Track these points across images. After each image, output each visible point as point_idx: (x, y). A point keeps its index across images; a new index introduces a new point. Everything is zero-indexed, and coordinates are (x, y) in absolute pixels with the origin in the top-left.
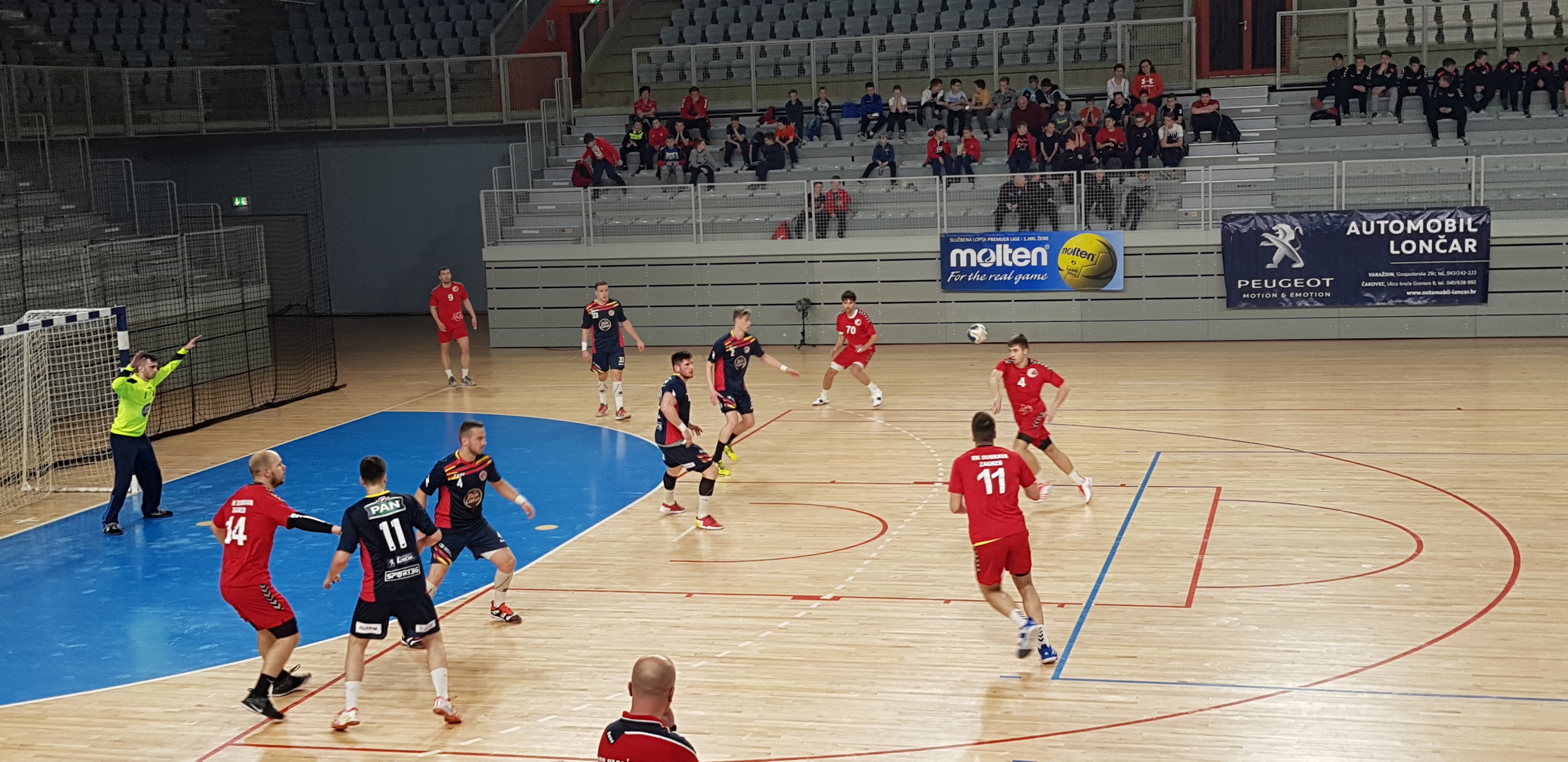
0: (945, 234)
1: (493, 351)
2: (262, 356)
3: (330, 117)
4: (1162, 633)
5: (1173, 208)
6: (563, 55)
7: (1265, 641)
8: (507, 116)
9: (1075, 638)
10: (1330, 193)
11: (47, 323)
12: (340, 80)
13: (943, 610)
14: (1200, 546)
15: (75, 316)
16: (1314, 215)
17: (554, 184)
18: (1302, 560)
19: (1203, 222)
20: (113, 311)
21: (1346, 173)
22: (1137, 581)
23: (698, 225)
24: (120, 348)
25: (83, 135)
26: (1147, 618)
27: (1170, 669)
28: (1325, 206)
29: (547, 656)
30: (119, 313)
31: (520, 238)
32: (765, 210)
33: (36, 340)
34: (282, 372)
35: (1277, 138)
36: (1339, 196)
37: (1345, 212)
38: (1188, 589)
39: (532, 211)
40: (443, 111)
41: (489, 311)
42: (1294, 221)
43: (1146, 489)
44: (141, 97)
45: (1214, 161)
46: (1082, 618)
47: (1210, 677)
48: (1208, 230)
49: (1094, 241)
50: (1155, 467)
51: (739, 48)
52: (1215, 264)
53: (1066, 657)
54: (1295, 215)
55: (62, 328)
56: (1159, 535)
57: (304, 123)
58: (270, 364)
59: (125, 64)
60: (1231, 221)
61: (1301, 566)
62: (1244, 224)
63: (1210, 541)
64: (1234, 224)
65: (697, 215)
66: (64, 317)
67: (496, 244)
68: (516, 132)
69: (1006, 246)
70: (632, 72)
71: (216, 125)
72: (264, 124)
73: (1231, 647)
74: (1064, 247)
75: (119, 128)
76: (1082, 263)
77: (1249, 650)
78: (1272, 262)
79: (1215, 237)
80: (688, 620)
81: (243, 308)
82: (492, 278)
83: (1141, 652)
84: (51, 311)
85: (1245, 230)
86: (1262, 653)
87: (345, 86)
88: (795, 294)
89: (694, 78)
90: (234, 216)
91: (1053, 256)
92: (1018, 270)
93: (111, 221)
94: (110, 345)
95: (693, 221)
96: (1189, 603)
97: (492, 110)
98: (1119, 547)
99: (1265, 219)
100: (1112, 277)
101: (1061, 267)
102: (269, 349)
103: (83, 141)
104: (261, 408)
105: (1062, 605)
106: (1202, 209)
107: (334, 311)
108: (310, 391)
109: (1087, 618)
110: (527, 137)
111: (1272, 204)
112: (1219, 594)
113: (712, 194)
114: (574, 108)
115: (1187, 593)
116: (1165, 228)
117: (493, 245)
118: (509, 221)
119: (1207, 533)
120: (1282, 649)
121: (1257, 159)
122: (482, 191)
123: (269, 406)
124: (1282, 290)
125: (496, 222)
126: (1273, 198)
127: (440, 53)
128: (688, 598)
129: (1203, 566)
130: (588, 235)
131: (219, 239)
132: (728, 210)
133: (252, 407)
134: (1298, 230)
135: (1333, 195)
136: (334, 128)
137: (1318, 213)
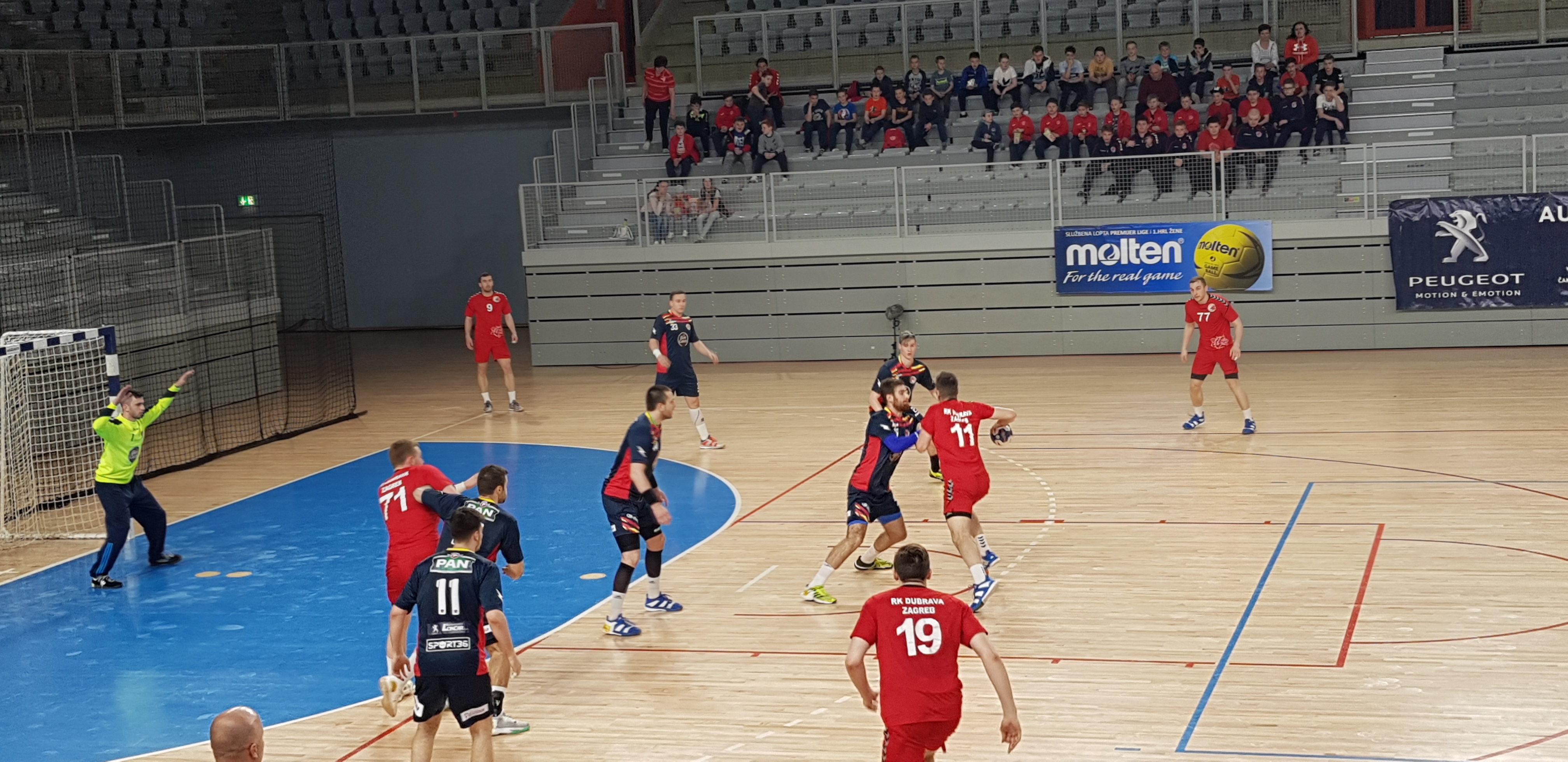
0: (1060, 228)
1: (535, 370)
2: (272, 379)
3: (347, 101)
4: (1308, 697)
5: (1331, 193)
6: (614, 26)
7: (1430, 706)
8: (549, 98)
9: (1205, 704)
10: (1520, 172)
11: (26, 347)
12: (359, 60)
13: (1049, 671)
14: (1356, 594)
15: (58, 338)
16: (1499, 199)
17: (604, 175)
18: (1477, 610)
19: (1366, 209)
20: (101, 332)
21: (1537, 148)
22: (1279, 635)
23: (770, 221)
24: (109, 374)
25: (67, 128)
26: (1291, 680)
27: (1315, 740)
28: (1512, 188)
29: (592, 726)
30: (108, 334)
31: (564, 239)
32: (848, 202)
33: (14, 365)
34: (295, 398)
35: (1454, 108)
36: (1530, 177)
37: (1536, 195)
38: (1341, 645)
39: (579, 207)
40: (476, 93)
41: (531, 324)
42: (1476, 206)
43: (1295, 526)
44: (133, 83)
45: (1380, 137)
46: (1215, 679)
47: (1363, 749)
48: (1373, 218)
49: (1237, 232)
50: (1307, 501)
51: (818, 14)
52: (1382, 258)
53: (1194, 726)
54: (1475, 199)
55: (43, 351)
56: (1308, 581)
57: (318, 109)
58: (279, 389)
59: (114, 45)
60: (1400, 207)
61: (1476, 617)
62: (1415, 211)
63: (1368, 588)
64: (1403, 210)
65: (769, 209)
66: (45, 340)
67: (538, 246)
68: (561, 116)
69: (1132, 241)
70: (693, 44)
71: (216, 114)
72: (271, 111)
73: (1389, 713)
74: (1201, 240)
75: (108, 120)
76: (1222, 260)
77: (1411, 716)
78: (1450, 255)
79: (1381, 226)
80: (753, 684)
81: (250, 324)
82: (534, 286)
83: (1282, 720)
84: (30, 332)
85: (1416, 219)
86: (1426, 721)
87: (365, 64)
88: (884, 300)
89: (765, 49)
90: (239, 218)
91: (1188, 253)
92: (1147, 269)
93: (99, 225)
94: (97, 370)
95: (765, 216)
96: (1341, 662)
97: (532, 91)
98: (1261, 596)
99: (1440, 205)
100: (1258, 275)
101: (1198, 265)
102: (278, 372)
103: (67, 134)
104: (271, 440)
105: (1190, 665)
106: (1366, 194)
107: (351, 326)
108: (325, 419)
109: (1220, 679)
110: (574, 121)
111: (1449, 187)
112: (1378, 650)
113: (785, 184)
114: (627, 86)
115: (1339, 650)
116: (1321, 217)
117: (535, 247)
118: (552, 220)
119: (1366, 577)
120: (1450, 715)
121: (1431, 134)
122: (521, 186)
123: (278, 437)
124: (1459, 288)
125: (537, 221)
126: (1451, 179)
127: (474, 26)
128: (755, 658)
129: (1359, 618)
130: (644, 234)
131: (221, 247)
132: (807, 203)
133: (260, 439)
134: (1480, 217)
135: (1522, 175)
136: (353, 115)
137: (1505, 197)
